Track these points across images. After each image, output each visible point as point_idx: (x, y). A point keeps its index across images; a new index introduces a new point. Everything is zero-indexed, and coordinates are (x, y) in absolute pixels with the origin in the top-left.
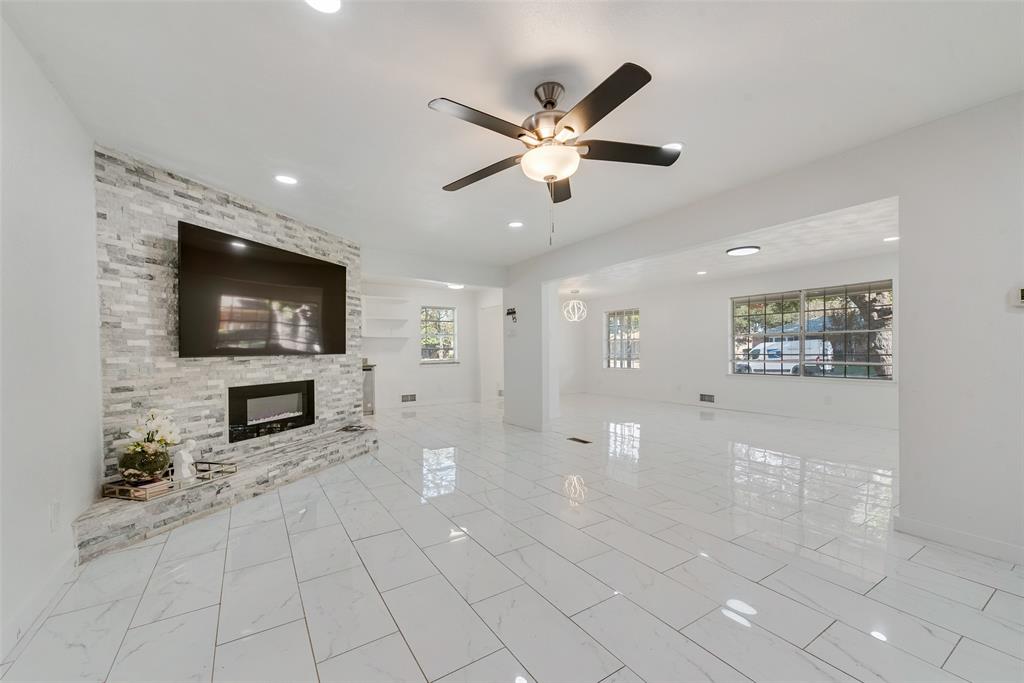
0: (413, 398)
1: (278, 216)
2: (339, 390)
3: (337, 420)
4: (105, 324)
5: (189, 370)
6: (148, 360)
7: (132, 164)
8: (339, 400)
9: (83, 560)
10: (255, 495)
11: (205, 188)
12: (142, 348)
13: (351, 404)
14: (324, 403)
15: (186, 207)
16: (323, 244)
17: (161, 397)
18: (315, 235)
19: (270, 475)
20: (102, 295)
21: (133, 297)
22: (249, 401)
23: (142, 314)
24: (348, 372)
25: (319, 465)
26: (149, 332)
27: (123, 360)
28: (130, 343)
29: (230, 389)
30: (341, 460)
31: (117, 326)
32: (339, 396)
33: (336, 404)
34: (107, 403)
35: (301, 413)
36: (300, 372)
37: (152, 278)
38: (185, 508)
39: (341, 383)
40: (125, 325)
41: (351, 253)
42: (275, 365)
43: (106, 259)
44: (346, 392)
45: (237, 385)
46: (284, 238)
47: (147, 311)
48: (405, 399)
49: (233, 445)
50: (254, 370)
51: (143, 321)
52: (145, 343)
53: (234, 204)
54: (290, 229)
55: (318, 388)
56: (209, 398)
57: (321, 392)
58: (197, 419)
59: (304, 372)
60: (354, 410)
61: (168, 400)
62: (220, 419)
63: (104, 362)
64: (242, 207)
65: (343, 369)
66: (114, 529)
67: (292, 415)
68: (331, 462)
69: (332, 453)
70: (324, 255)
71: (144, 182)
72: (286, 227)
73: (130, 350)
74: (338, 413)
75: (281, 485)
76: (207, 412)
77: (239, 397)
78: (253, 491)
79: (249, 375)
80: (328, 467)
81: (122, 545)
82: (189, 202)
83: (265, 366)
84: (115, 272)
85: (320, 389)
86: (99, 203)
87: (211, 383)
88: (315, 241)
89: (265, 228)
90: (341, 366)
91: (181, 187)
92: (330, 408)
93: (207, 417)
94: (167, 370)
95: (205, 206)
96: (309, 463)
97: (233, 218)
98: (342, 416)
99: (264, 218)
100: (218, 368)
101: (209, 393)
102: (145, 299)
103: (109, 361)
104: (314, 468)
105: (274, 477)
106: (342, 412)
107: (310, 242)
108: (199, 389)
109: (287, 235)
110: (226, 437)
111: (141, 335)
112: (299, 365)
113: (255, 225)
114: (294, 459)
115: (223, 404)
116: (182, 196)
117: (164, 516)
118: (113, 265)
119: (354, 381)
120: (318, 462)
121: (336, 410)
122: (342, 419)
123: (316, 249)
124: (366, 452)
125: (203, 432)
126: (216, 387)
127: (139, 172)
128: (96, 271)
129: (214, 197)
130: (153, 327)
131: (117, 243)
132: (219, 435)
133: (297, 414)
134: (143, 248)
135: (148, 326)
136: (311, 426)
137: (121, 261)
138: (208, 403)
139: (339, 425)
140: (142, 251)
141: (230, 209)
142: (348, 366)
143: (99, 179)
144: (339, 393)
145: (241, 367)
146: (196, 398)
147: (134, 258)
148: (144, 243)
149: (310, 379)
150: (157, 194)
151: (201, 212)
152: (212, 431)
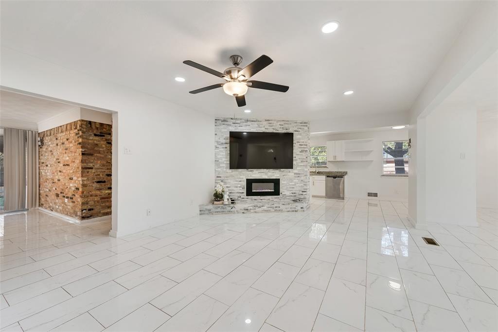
0: (376, 195)
1: (266, 120)
2: (293, 184)
3: (292, 196)
4: (216, 161)
5: (235, 173)
6: (225, 170)
7: (222, 119)
8: (293, 188)
9: (200, 214)
10: (243, 213)
11: (241, 119)
12: (223, 167)
13: (299, 190)
14: (285, 188)
15: (236, 126)
16: (286, 125)
17: (227, 180)
18: (282, 123)
19: (249, 208)
20: (215, 154)
21: (222, 153)
22: (253, 184)
23: (224, 158)
24: (299, 177)
25: (270, 210)
26: (225, 162)
27: (219, 169)
28: (221, 165)
29: (247, 179)
30: (281, 211)
31: (218, 161)
32: (294, 186)
33: (291, 189)
34: (216, 181)
35: (273, 191)
36: (274, 175)
37: (226, 148)
38: (222, 210)
39: (295, 181)
40: (220, 161)
41: (302, 126)
42: (263, 172)
43: (216, 145)
44: (297, 185)
45: (249, 178)
46: (268, 127)
47: (225, 157)
48: (370, 195)
49: (247, 197)
50: (255, 174)
51: (224, 159)
52: (224, 165)
53: (250, 121)
54: (271, 123)
55: (281, 182)
56: (240, 181)
57: (283, 184)
58: (237, 187)
59: (275, 175)
60: (302, 193)
61: (229, 181)
62: (243, 188)
63: (215, 170)
64: (252, 121)
65: (296, 175)
66: (206, 209)
67: (270, 191)
68: (276, 210)
69: (276, 207)
70: (287, 129)
71: (225, 123)
72: (269, 123)
73: (220, 167)
74: (292, 193)
75: (253, 212)
76: (239, 186)
77: (250, 182)
78: (243, 211)
79: (253, 176)
80: (273, 212)
81: (208, 214)
82: (236, 125)
83: (259, 173)
84: (218, 147)
85: (283, 182)
86: (215, 131)
87: (241, 177)
88: (282, 125)
89: (260, 126)
90: (295, 174)
91: (234, 121)
92: (288, 190)
93: (240, 187)
94: (230, 172)
95: (241, 125)
96: (265, 208)
97: (249, 125)
98: (295, 195)
99: (260, 123)
100: (244, 173)
101: (240, 180)
102: (225, 154)
103: (216, 170)
104: (267, 211)
105: (251, 209)
106: (295, 193)
107: (280, 126)
108: (238, 178)
109: (269, 126)
110: (245, 194)
111: (223, 163)
112: (273, 173)
113: (257, 126)
114: (259, 205)
115: (245, 184)
116: (234, 123)
117: (217, 210)
118: (218, 146)
119: (302, 181)
120: (269, 209)
121: (292, 192)
122: (294, 196)
123: (283, 128)
124: (296, 211)
125: (238, 191)
126: (243, 178)
127: (224, 121)
128: (214, 148)
129: (244, 121)
130: (226, 161)
131: (219, 140)
132: (243, 193)
133: (272, 191)
134: (224, 140)
135: (225, 161)
136: (278, 196)
137: (219, 145)
138: (240, 183)
139: (293, 198)
140: (224, 141)
141: (249, 123)
142: (299, 174)
143: (216, 126)
144: (293, 185)
145: (251, 172)
146: (237, 181)
147: (222, 143)
148: (225, 139)
149: (278, 178)
150: (228, 125)
151: (240, 126)
152: (241, 191)
